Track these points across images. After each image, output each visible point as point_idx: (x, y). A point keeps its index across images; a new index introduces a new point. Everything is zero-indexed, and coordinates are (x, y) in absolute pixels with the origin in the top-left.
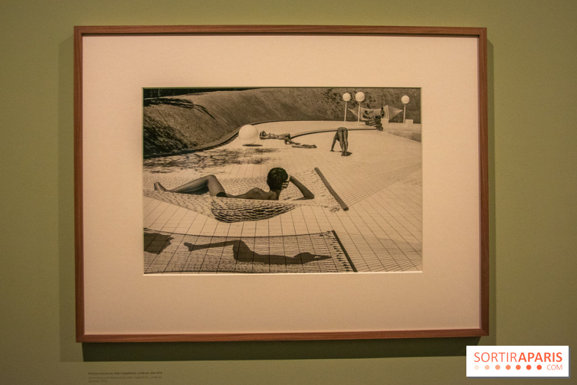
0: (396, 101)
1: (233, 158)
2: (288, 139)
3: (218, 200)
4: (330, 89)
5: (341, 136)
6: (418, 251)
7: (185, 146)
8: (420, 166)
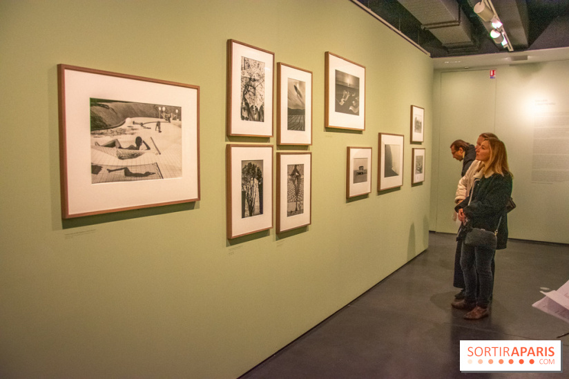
0: (174, 113)
1: (123, 132)
2: (142, 124)
3: (119, 150)
4: (155, 105)
5: (158, 124)
6: (181, 170)
7: (107, 126)
8: (181, 137)
